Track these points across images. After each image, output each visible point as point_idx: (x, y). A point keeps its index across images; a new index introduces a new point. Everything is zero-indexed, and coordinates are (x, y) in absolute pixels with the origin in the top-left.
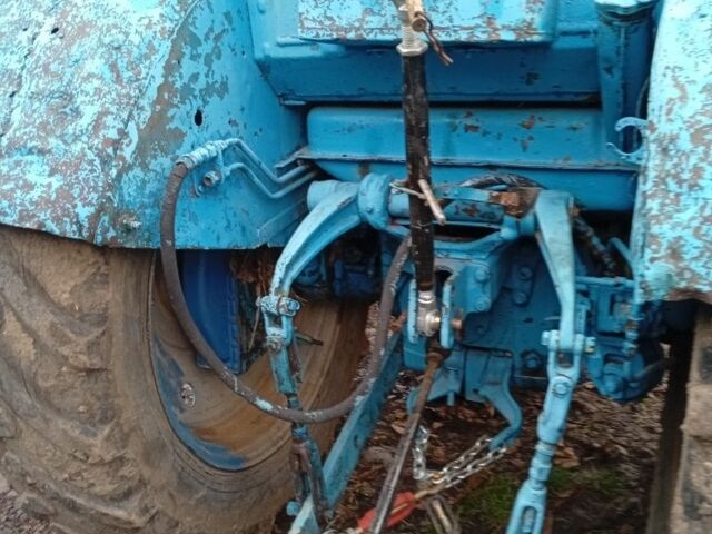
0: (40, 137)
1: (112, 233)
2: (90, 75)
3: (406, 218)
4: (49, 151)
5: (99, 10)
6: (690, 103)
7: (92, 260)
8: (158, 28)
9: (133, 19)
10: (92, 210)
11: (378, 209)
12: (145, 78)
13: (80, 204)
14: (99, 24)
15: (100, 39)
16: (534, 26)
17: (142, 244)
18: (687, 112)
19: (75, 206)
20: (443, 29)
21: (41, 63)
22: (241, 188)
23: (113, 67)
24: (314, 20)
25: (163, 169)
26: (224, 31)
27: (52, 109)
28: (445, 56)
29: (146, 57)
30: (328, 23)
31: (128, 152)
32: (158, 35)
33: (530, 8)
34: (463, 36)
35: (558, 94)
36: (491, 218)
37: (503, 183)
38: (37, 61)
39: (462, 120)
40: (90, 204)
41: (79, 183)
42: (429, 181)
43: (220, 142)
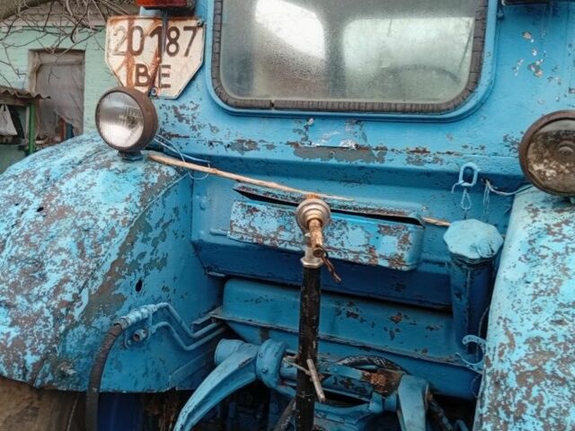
0: (9, 293)
1: (50, 378)
2: (61, 249)
3: (293, 381)
4: (15, 307)
5: (78, 198)
6: (517, 350)
7: (28, 396)
8: (122, 218)
9: (103, 209)
10: (37, 358)
11: (272, 370)
12: (103, 256)
13: (29, 352)
14: (76, 210)
15: (74, 222)
16: (403, 259)
17: (72, 387)
18: (514, 358)
19: (25, 354)
20: (336, 250)
21: (24, 234)
22: (162, 341)
23: (80, 245)
24: (240, 227)
25: (102, 327)
26: (171, 221)
27: (25, 273)
28: (335, 275)
29: (108, 239)
30: (250, 231)
31: (77, 312)
32: (120, 224)
33: (401, 247)
34: (351, 257)
35: (420, 301)
36: (363, 392)
37: (373, 364)
38: (21, 232)
39: (345, 307)
40: (38, 353)
41: (33, 335)
42: (315, 361)
43: (152, 306)
